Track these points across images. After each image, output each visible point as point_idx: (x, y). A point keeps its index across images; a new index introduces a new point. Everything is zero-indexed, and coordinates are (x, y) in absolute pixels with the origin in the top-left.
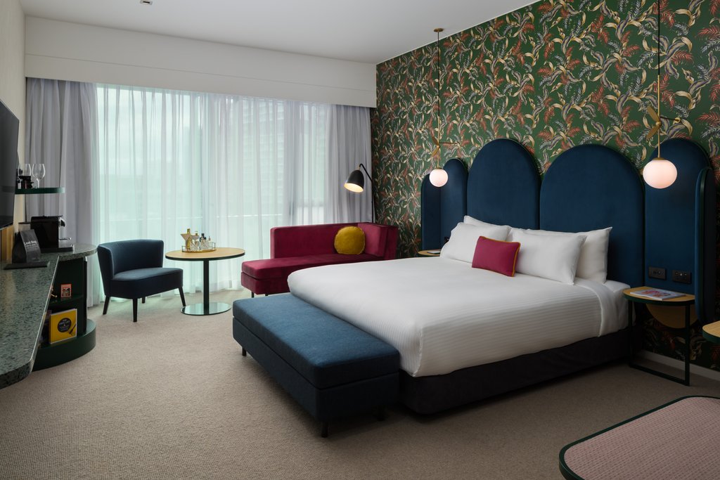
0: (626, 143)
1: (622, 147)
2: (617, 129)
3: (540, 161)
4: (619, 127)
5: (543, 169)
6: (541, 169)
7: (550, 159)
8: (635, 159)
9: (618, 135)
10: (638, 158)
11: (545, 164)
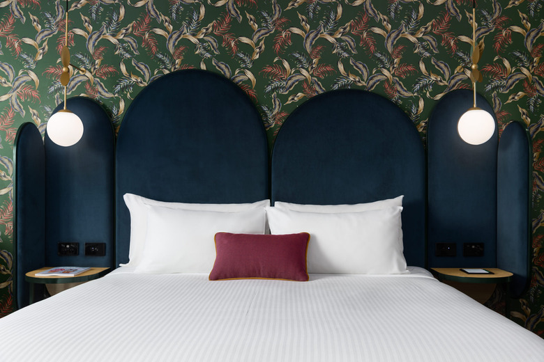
0: (399, 92)
1: (393, 96)
2: (386, 72)
3: (265, 109)
4: (388, 70)
5: (271, 121)
6: (267, 121)
7: (283, 108)
8: (410, 112)
9: (387, 80)
10: (414, 111)
11: (275, 115)
